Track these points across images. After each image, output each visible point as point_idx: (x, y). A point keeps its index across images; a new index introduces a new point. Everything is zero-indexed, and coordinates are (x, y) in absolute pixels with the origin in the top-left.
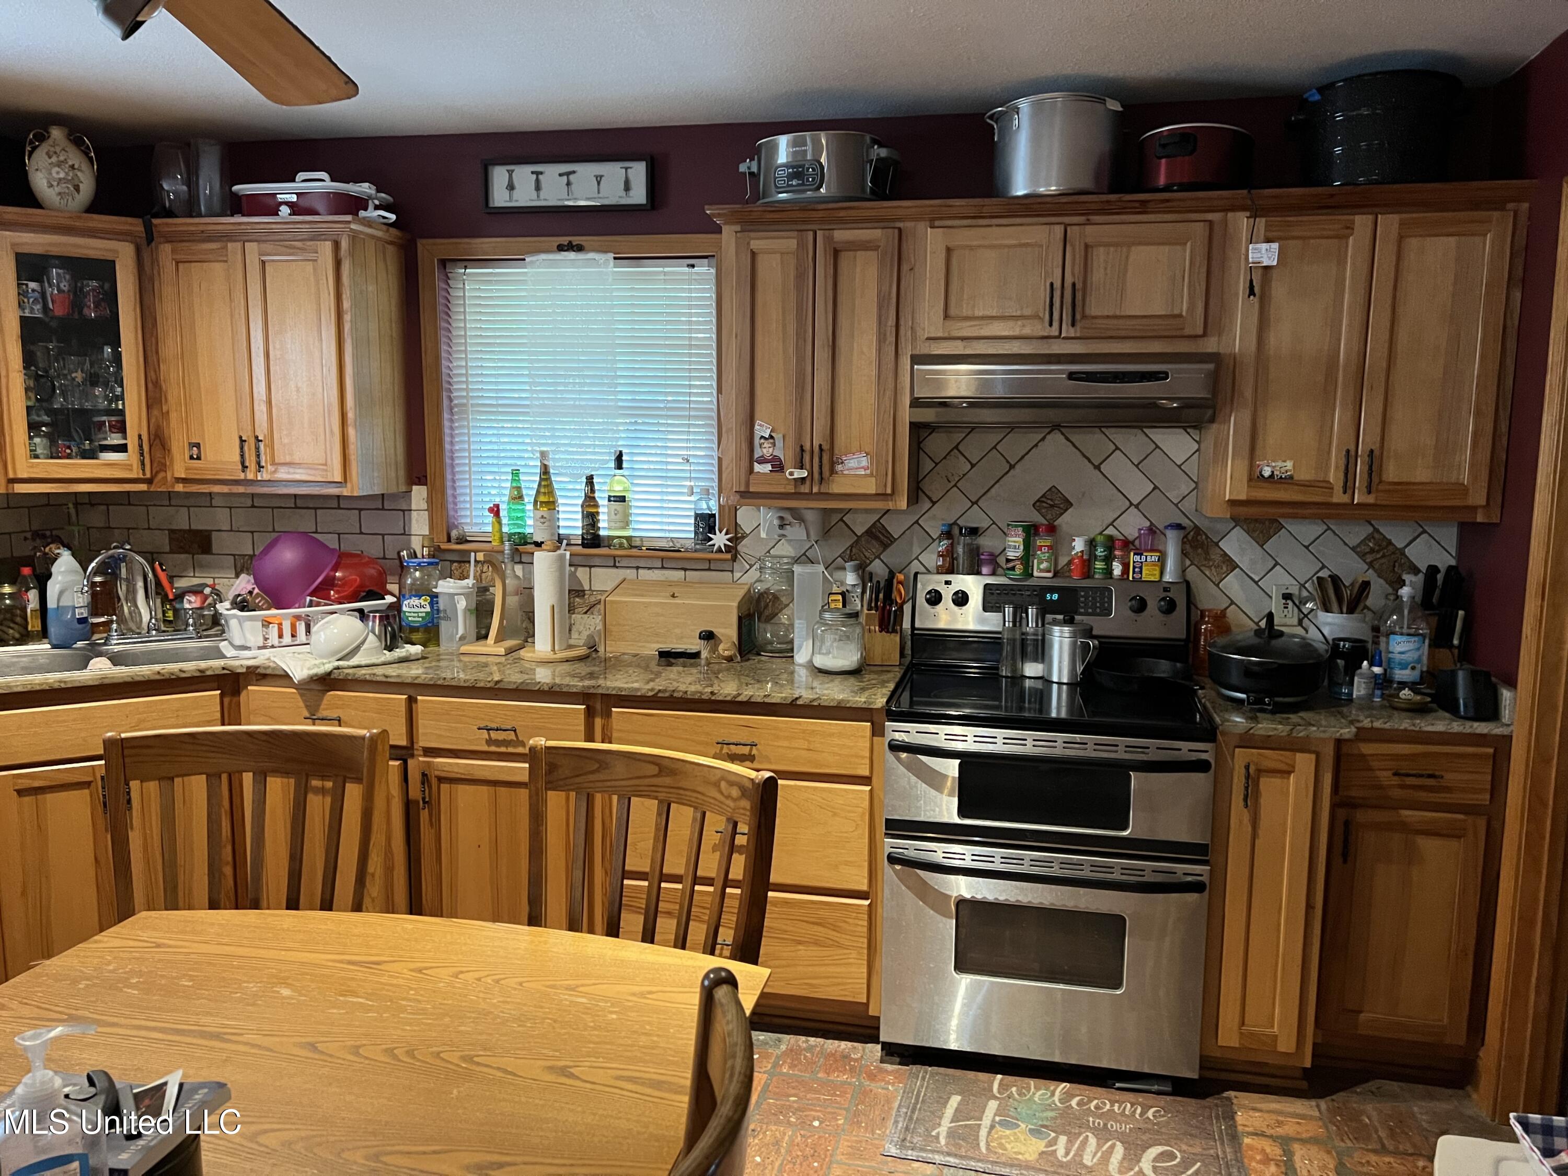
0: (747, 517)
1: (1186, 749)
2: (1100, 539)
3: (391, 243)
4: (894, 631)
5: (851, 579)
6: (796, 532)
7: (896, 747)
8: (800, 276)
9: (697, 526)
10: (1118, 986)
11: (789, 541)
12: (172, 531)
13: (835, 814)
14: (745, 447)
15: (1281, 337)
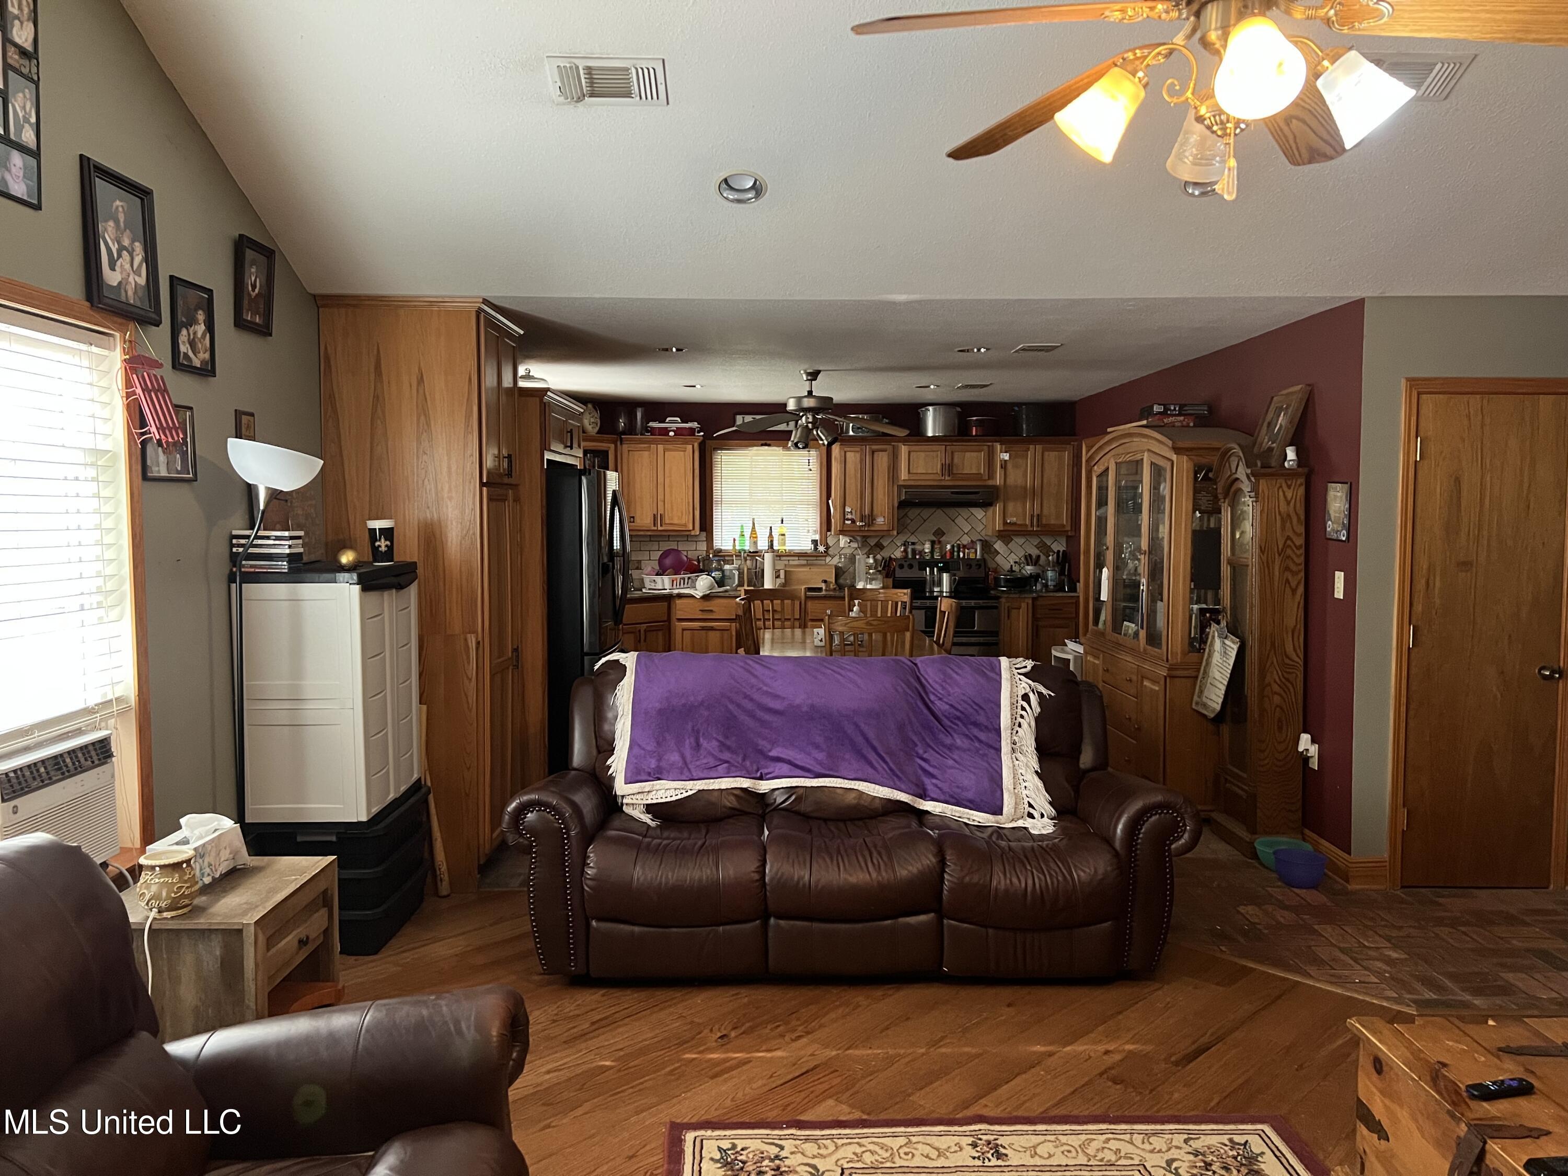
0: (833, 540)
1: (991, 603)
2: (955, 545)
3: (701, 443)
4: (891, 577)
5: (871, 561)
6: (855, 545)
8: (861, 459)
9: (811, 544)
11: (852, 548)
14: (841, 515)
15: (1011, 481)
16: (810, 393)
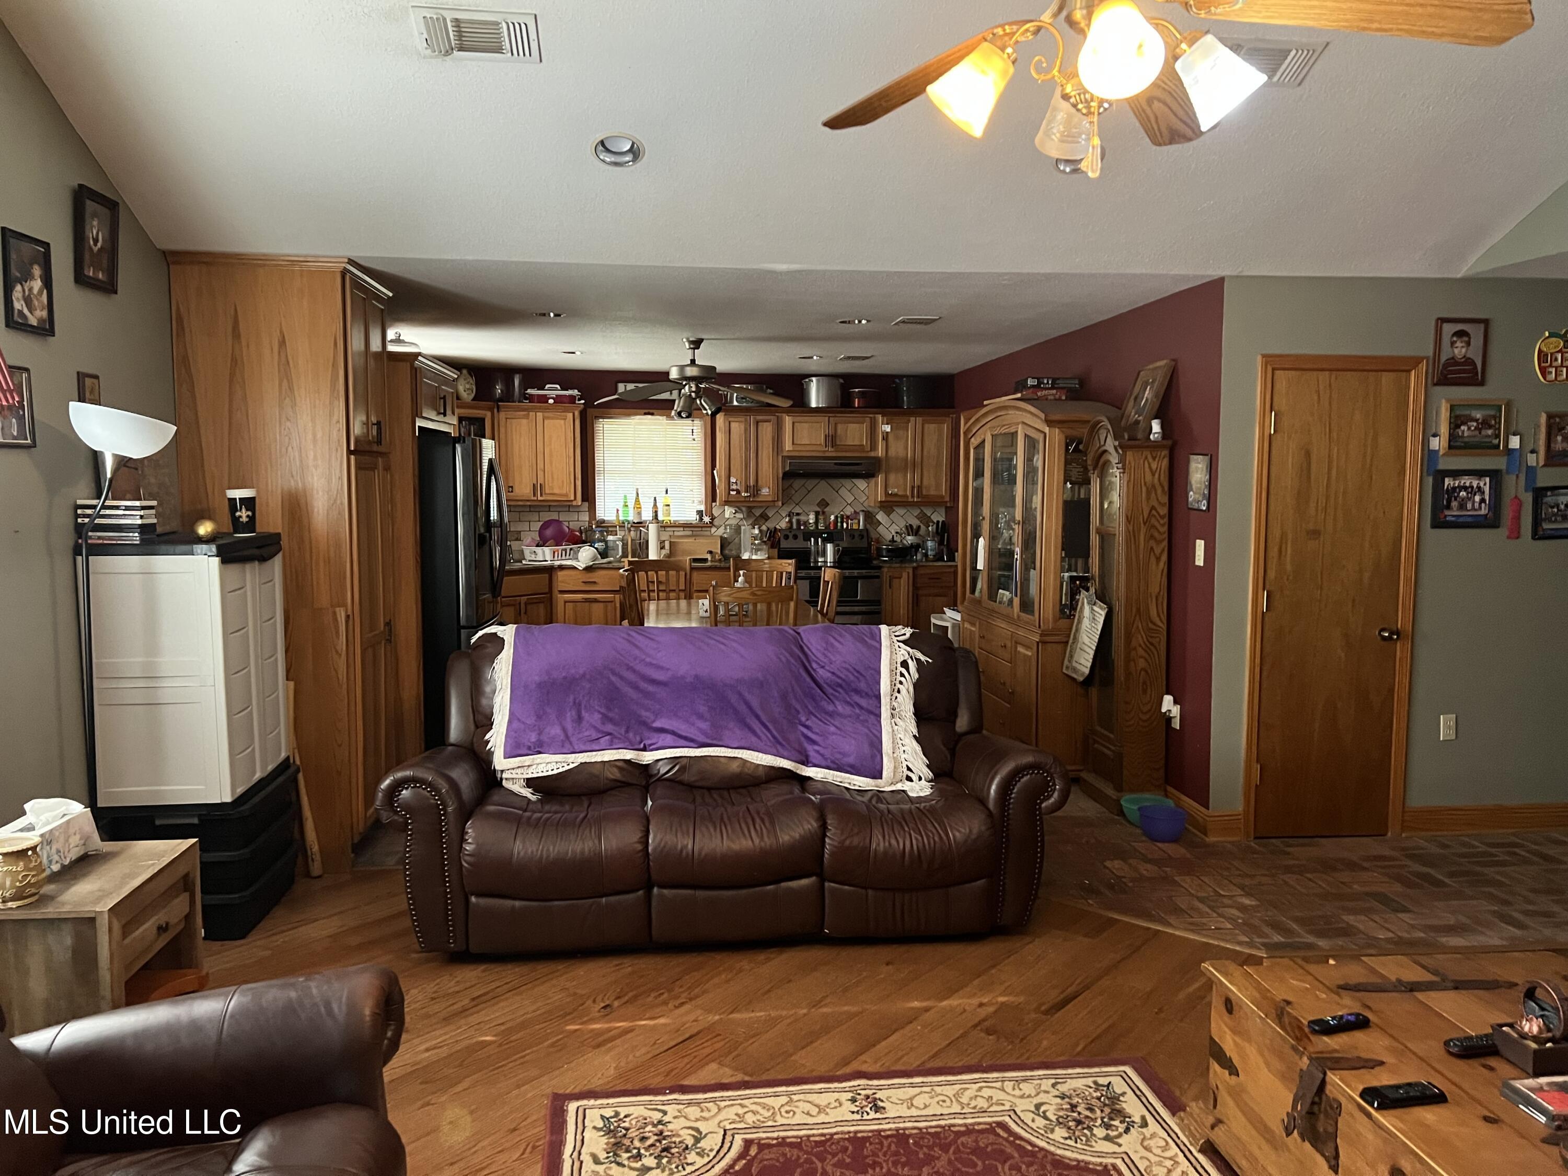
0: (718, 511)
1: (872, 573)
2: (839, 515)
3: (582, 411)
4: (776, 548)
5: (756, 532)
6: (740, 516)
8: (746, 430)
9: (696, 515)
11: (737, 518)
14: (727, 486)
15: (892, 452)
16: (693, 361)
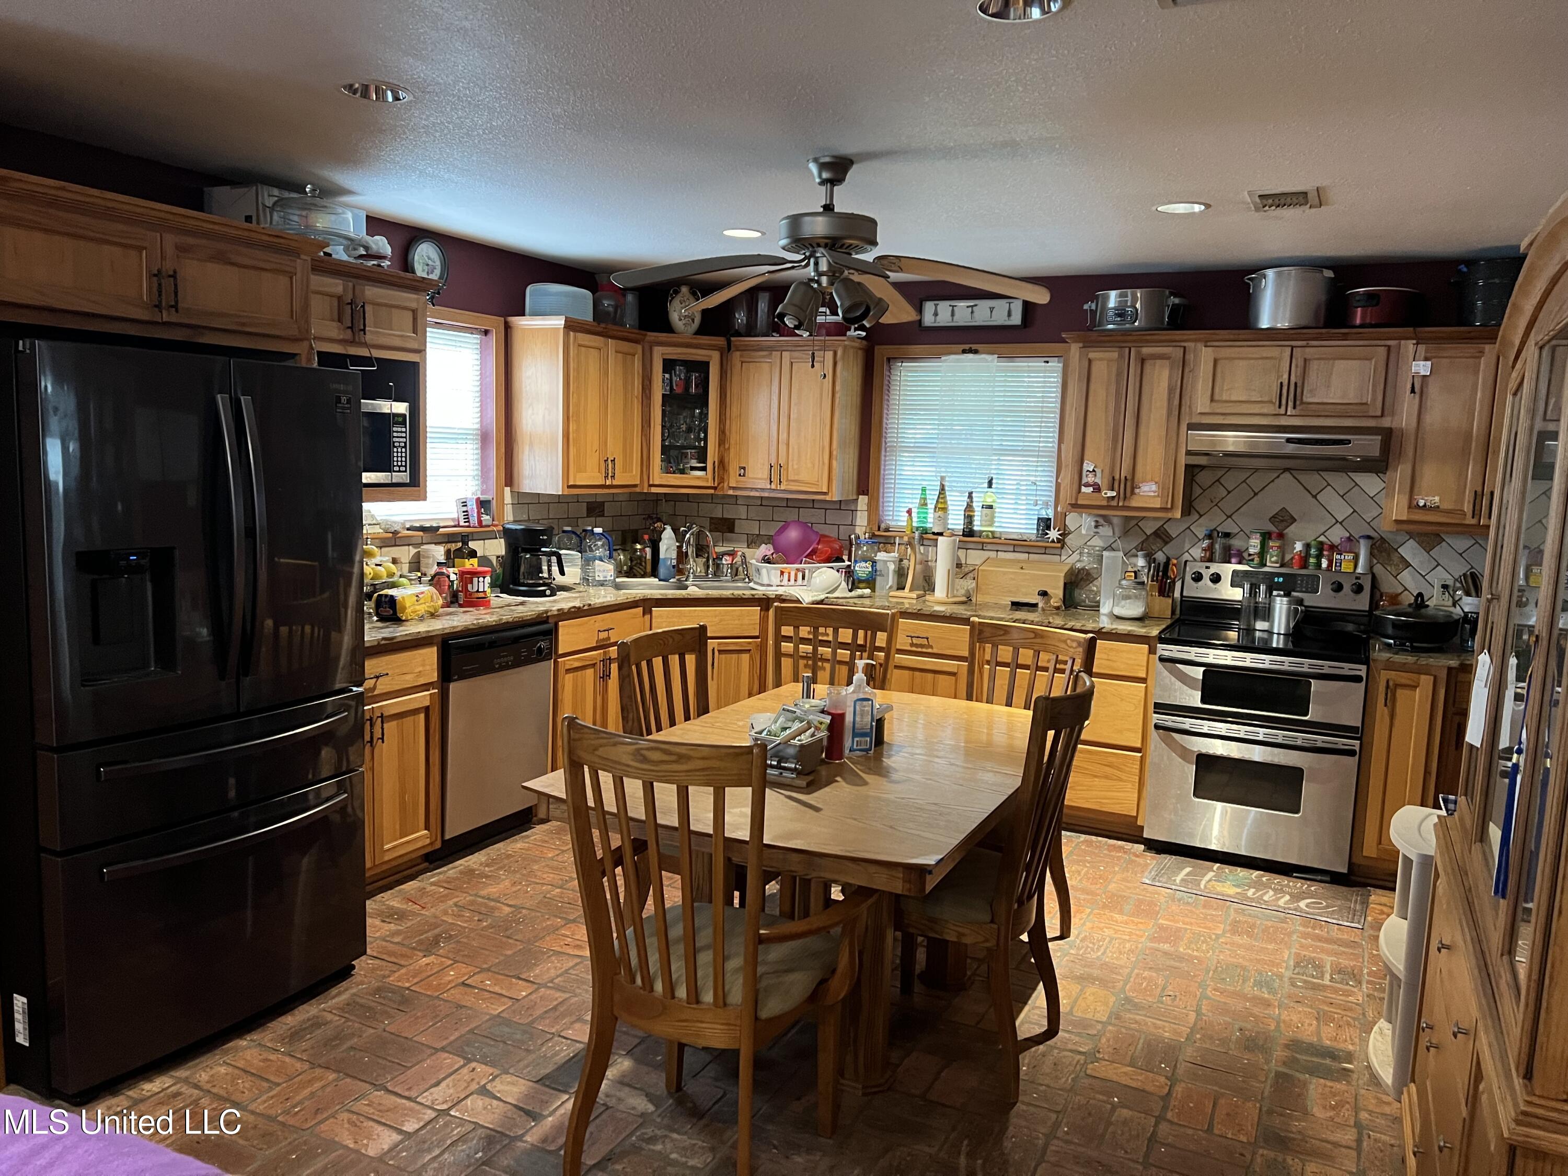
0: (1072, 520)
1: (1347, 668)
2: (1313, 543)
3: (860, 349)
4: (1168, 596)
5: (1141, 562)
6: (1106, 531)
7: (1162, 660)
8: (1119, 374)
9: (1038, 525)
10: (1297, 812)
11: (1101, 537)
12: (711, 518)
13: (1122, 700)
14: (1076, 477)
15: (1433, 418)
16: (829, 208)
